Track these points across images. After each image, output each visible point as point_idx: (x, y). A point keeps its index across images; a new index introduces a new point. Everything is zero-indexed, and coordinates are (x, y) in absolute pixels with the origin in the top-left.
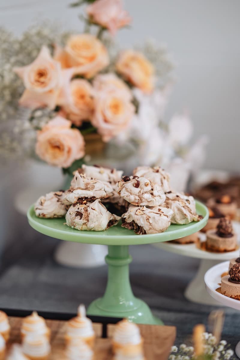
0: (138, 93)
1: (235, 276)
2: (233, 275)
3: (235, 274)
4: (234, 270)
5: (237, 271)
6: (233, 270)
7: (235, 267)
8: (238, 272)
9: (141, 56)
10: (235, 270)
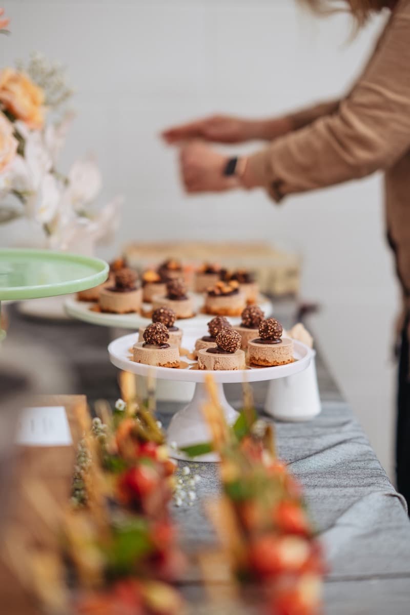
0: (21, 127)
1: (151, 338)
2: (149, 338)
3: (152, 336)
4: (150, 330)
5: (154, 332)
6: (149, 332)
7: (151, 327)
8: (156, 334)
9: (26, 76)
10: (152, 332)
